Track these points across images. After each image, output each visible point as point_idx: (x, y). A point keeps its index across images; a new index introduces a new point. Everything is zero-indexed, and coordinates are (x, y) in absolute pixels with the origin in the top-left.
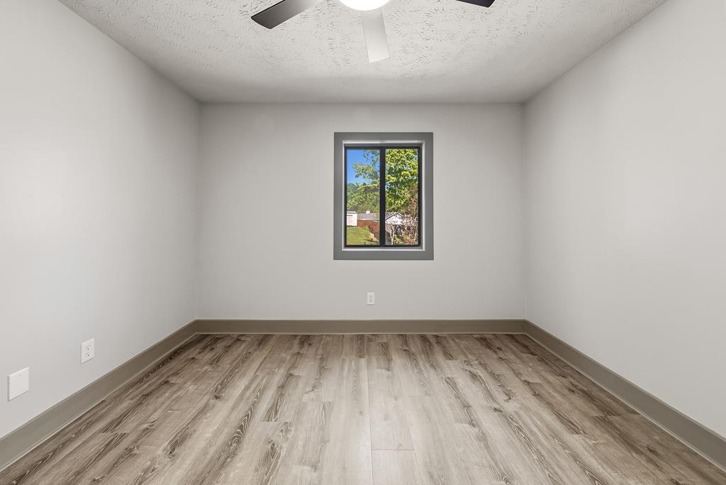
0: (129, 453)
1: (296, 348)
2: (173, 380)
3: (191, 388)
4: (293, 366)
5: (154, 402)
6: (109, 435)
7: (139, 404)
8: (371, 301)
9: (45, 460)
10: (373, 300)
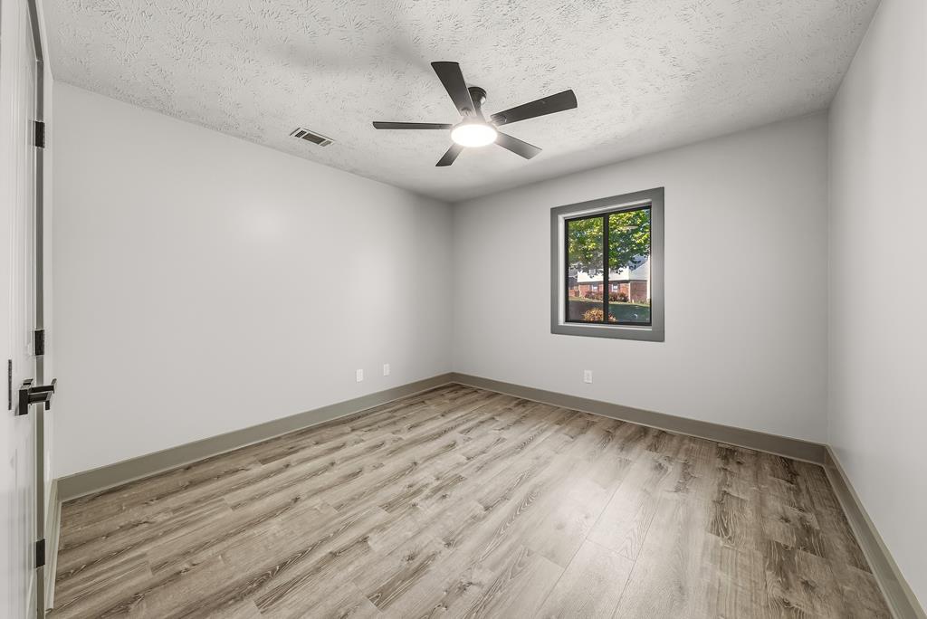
0: (394, 423)
1: (511, 406)
2: (426, 402)
3: (433, 407)
4: (499, 415)
5: (413, 408)
6: (390, 414)
7: (407, 407)
8: (588, 379)
9: (367, 414)
10: (591, 378)
